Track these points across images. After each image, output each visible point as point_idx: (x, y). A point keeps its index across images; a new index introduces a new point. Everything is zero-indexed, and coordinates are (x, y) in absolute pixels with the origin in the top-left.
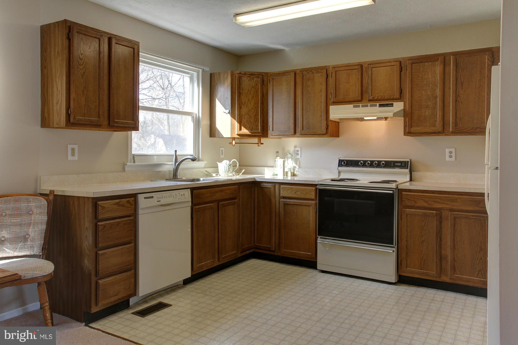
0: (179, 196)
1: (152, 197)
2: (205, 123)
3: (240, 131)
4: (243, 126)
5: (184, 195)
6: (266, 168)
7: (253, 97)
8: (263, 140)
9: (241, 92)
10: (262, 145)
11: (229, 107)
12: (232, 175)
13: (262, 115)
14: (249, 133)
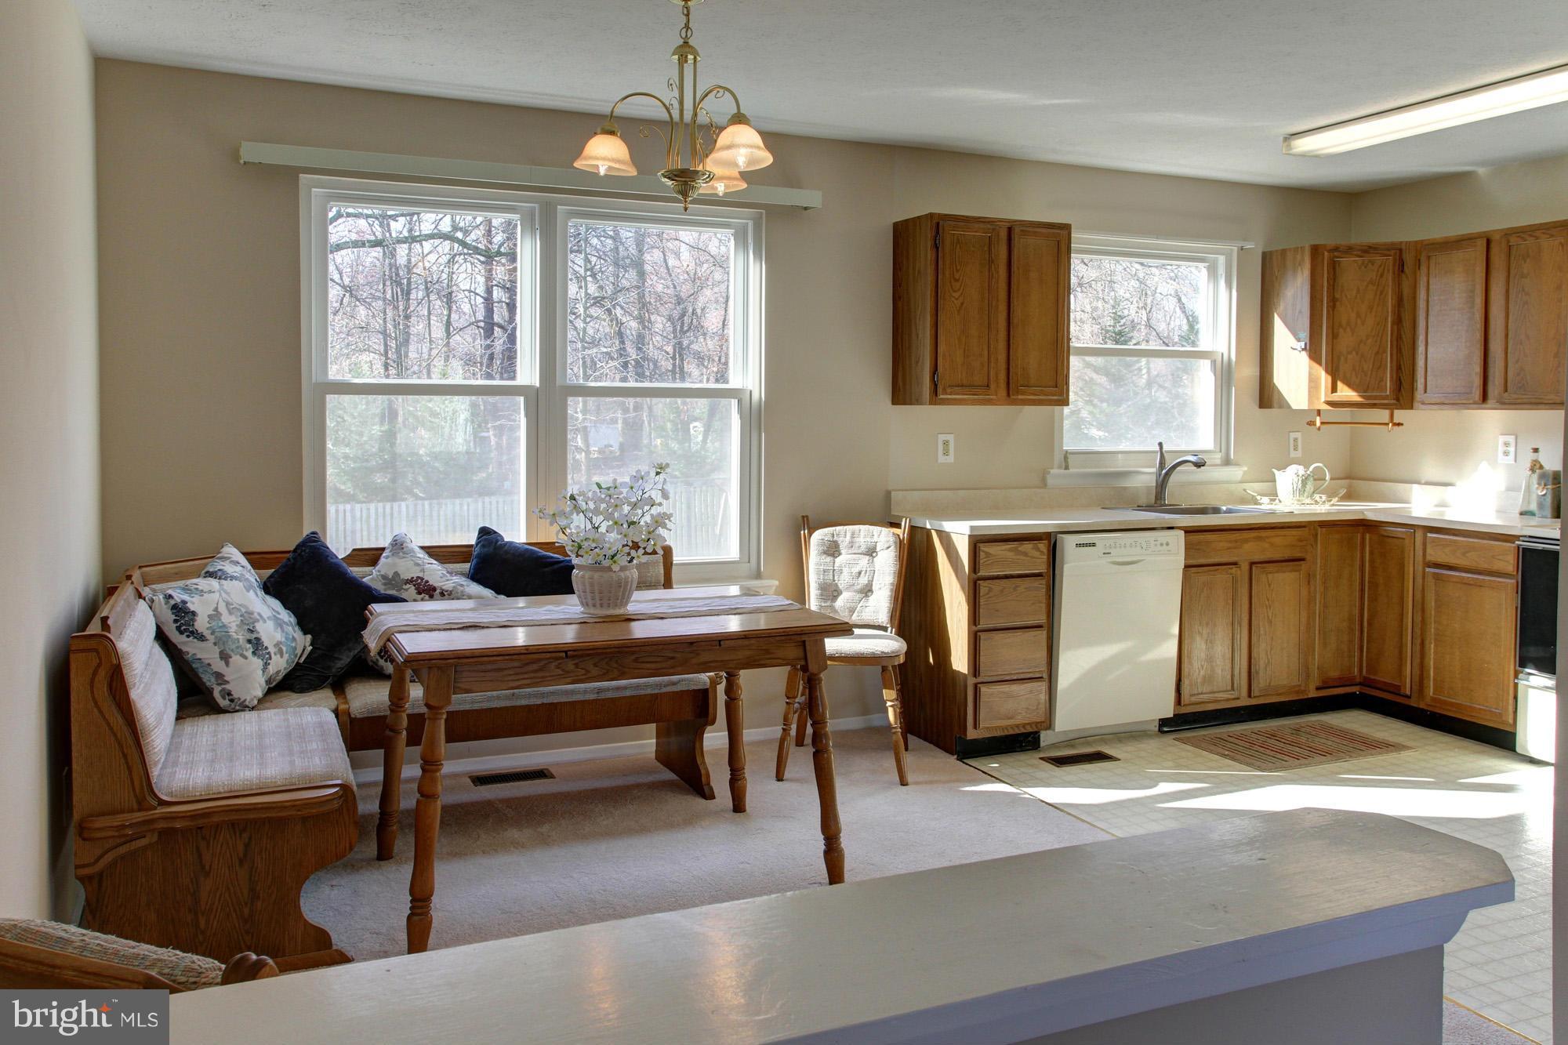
0: (1156, 545)
1: (1094, 545)
2: (1248, 372)
3: (1332, 393)
4: (1341, 381)
5: (1167, 544)
6: (1415, 485)
7: (1371, 308)
8: (1400, 415)
9: (1337, 296)
10: (1401, 427)
11: (1305, 334)
12: (1312, 502)
13: (1395, 352)
14: (1359, 399)
